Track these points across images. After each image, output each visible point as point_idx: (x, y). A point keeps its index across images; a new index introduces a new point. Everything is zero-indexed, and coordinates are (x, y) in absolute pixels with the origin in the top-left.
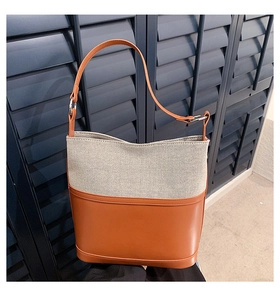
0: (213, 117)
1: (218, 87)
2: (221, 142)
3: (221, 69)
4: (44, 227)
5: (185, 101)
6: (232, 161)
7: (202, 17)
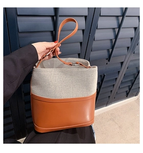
0: (122, 63)
1: (128, 48)
2: (124, 77)
3: (132, 38)
4: (23, 94)
5: (108, 50)
6: (127, 89)
7: (126, 8)
